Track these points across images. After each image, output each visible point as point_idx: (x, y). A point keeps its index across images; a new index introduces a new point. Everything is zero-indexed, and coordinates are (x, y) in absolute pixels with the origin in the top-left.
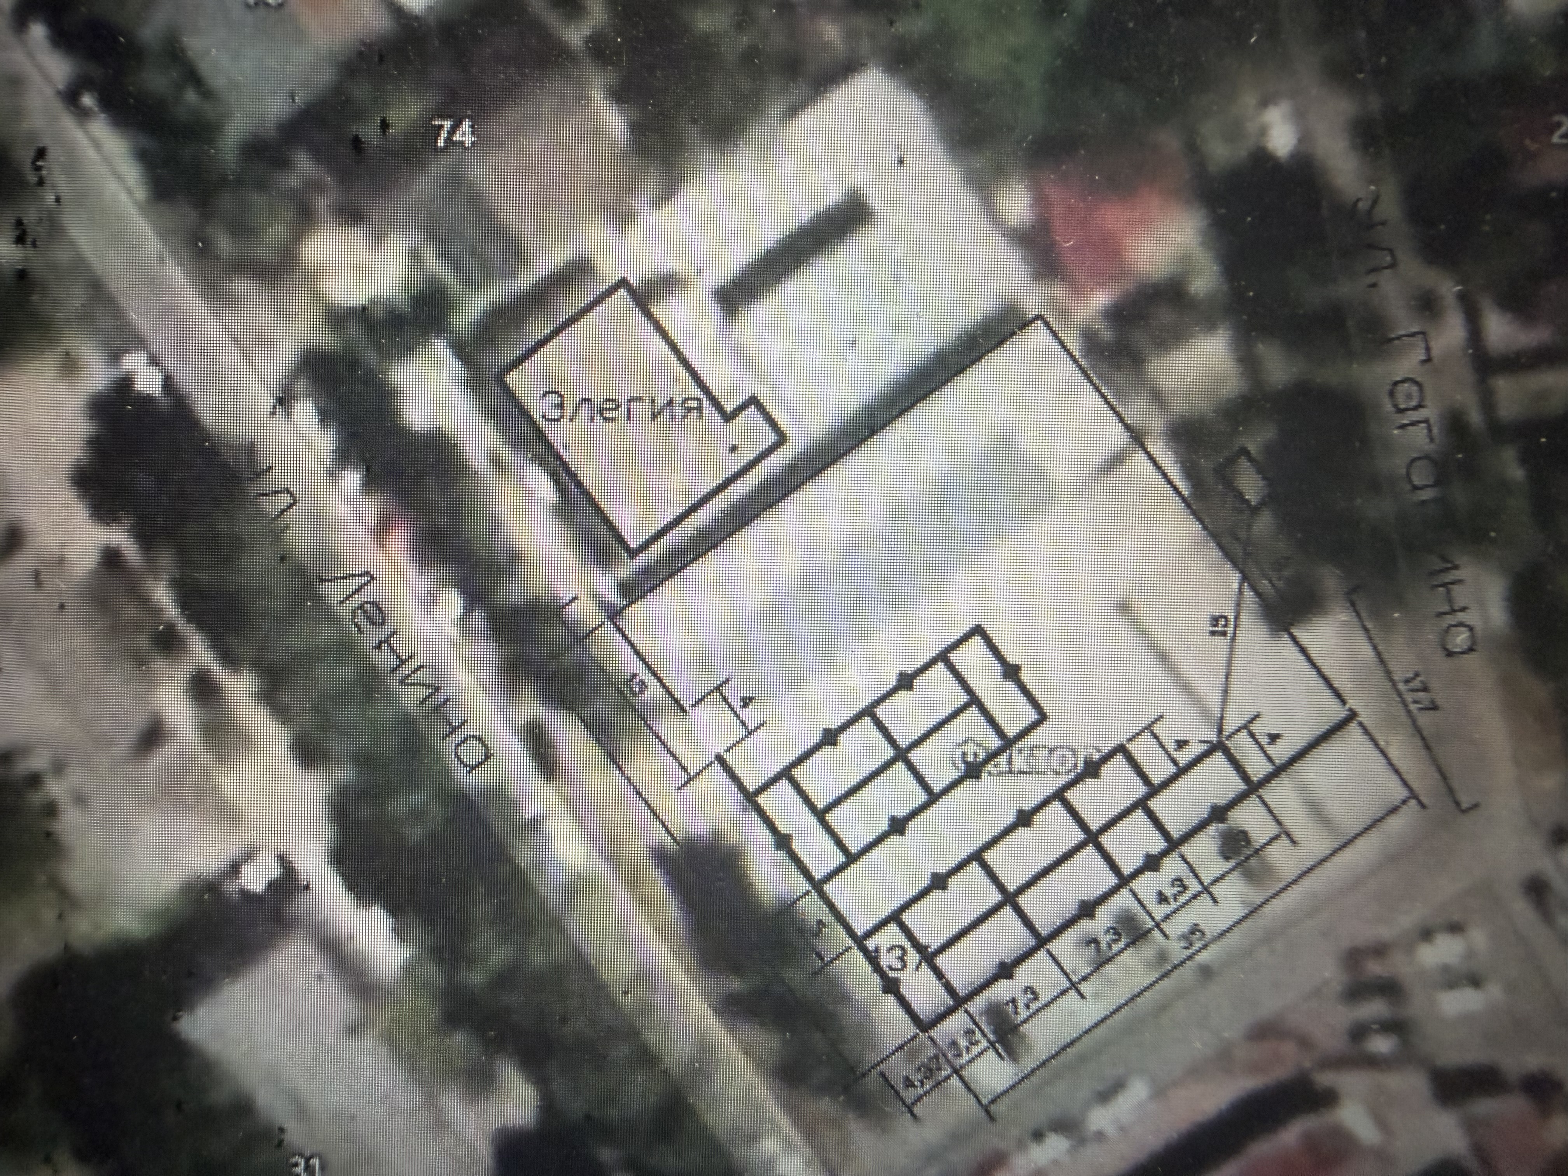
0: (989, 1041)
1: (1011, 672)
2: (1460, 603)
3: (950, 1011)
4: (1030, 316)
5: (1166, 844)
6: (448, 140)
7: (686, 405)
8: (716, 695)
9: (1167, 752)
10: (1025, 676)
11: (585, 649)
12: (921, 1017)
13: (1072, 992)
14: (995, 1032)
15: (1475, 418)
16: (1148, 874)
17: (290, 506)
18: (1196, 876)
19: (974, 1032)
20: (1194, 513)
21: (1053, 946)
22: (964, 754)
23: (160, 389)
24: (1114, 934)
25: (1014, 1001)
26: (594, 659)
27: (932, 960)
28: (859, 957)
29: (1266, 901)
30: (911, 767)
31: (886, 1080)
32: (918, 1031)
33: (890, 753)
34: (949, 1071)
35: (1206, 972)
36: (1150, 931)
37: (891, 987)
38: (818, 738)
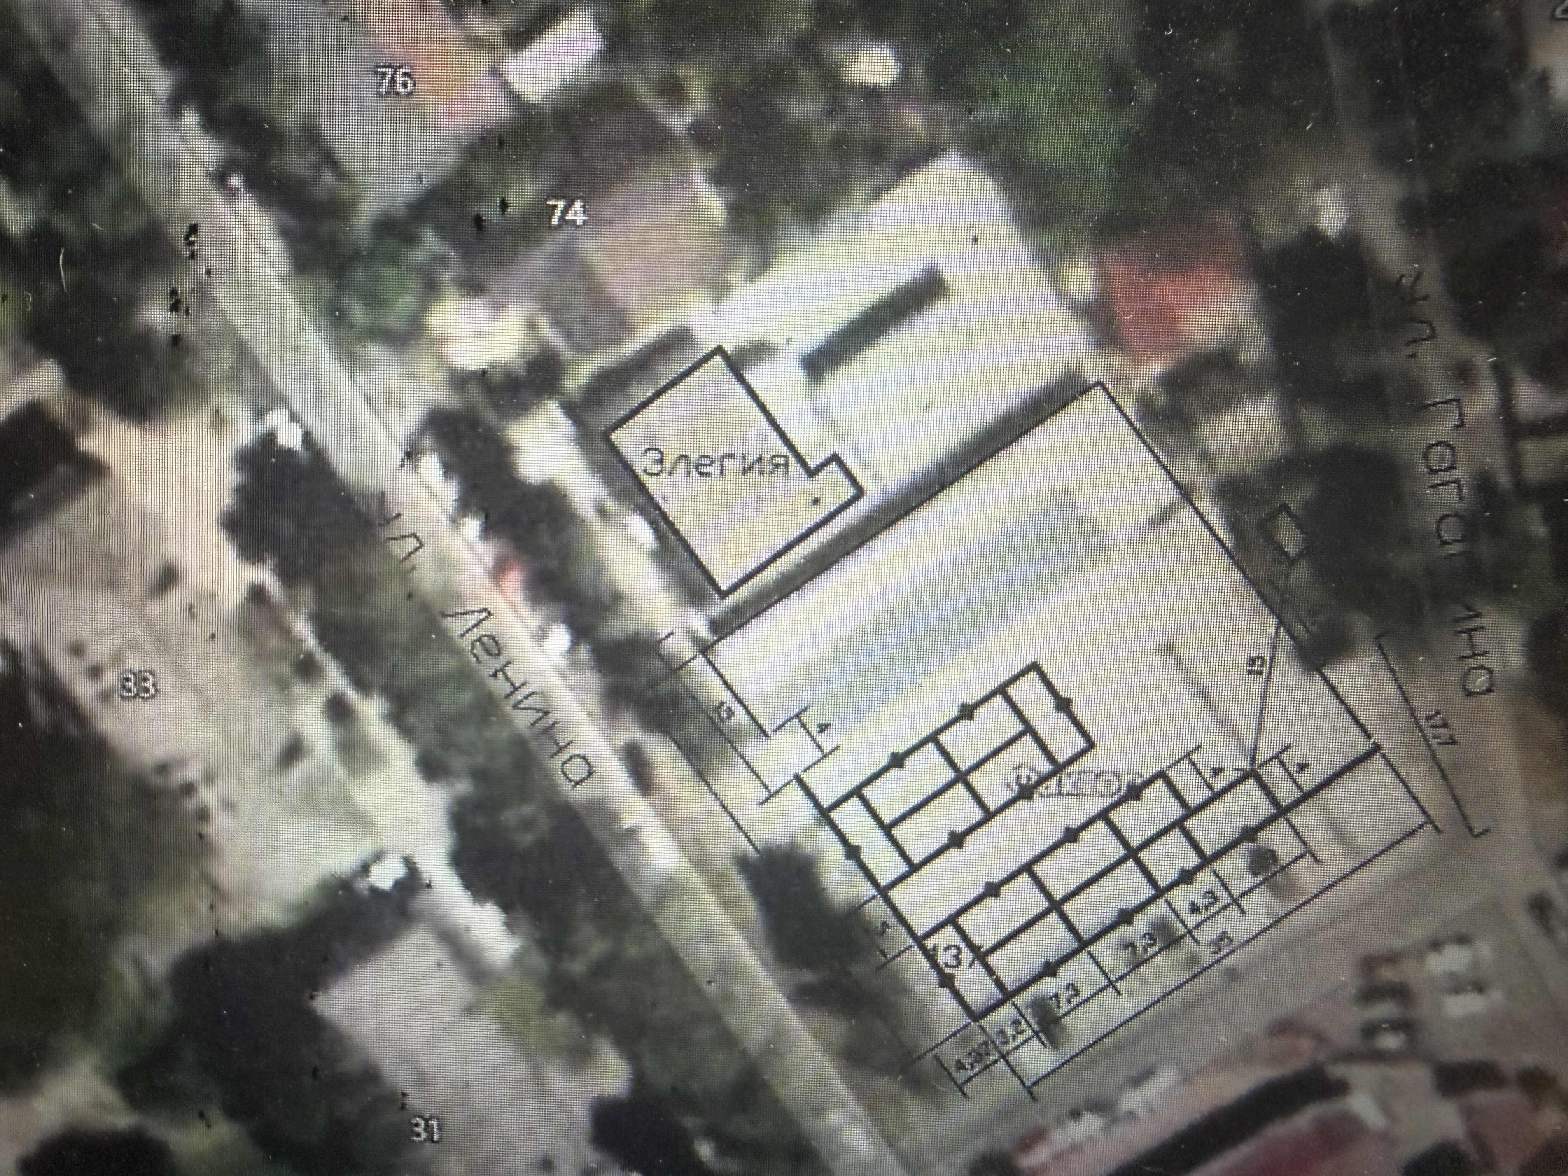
0: (1033, 1030)
1: (1063, 705)
2: (1481, 647)
3: (999, 1004)
4: (1091, 382)
5: (1199, 861)
6: (562, 219)
7: (774, 462)
8: (796, 722)
9: (1203, 778)
10: (1075, 709)
11: (680, 679)
12: (973, 1008)
13: (1110, 990)
14: (1039, 1023)
15: (1504, 479)
16: (1182, 887)
17: (417, 549)
18: (1227, 889)
19: (1020, 1023)
20: (1236, 563)
21: (1094, 949)
22: (1018, 777)
23: (301, 443)
24: (1150, 939)
25: (1056, 996)
26: (686, 689)
27: (984, 959)
28: (919, 955)
29: (1291, 913)
30: (970, 788)
31: (941, 1062)
32: (969, 1021)
33: (950, 775)
34: (996, 1056)
35: (1232, 974)
36: (1182, 937)
37: (947, 981)
38: (886, 761)
